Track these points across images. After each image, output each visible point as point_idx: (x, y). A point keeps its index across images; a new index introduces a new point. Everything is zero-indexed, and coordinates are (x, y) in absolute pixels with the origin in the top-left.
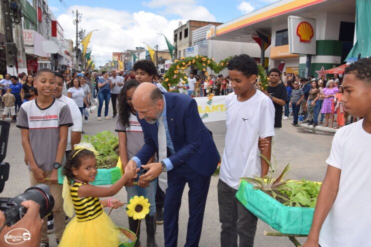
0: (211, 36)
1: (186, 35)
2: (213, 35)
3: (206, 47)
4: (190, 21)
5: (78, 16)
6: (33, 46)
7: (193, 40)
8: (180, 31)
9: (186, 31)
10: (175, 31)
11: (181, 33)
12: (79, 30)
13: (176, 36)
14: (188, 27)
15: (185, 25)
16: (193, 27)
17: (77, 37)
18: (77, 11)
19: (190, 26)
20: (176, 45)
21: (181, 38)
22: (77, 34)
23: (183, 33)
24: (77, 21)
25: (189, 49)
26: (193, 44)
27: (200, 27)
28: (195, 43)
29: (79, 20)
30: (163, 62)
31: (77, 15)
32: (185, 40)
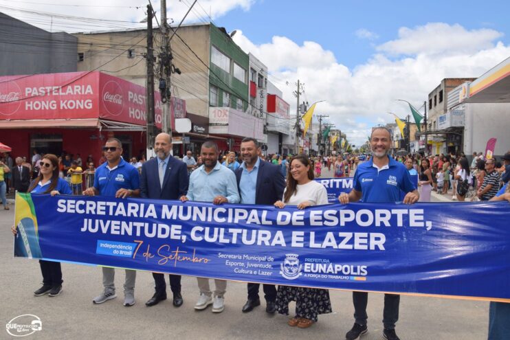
0: (463, 98)
1: (441, 100)
2: (466, 96)
3: (462, 113)
4: (445, 79)
5: (300, 87)
6: (227, 125)
7: (449, 106)
8: (434, 95)
9: (441, 93)
10: (430, 95)
11: (435, 97)
12: (301, 103)
13: (431, 101)
14: (443, 88)
15: (440, 86)
16: (448, 87)
17: (298, 111)
18: (298, 81)
19: (445, 87)
20: (425, 114)
21: (435, 104)
22: (298, 107)
23: (438, 97)
24: (298, 93)
25: (441, 118)
26: (448, 111)
27: (457, 86)
28: (451, 109)
29: (300, 91)
30: (417, 138)
31: (298, 86)
32: (440, 106)
